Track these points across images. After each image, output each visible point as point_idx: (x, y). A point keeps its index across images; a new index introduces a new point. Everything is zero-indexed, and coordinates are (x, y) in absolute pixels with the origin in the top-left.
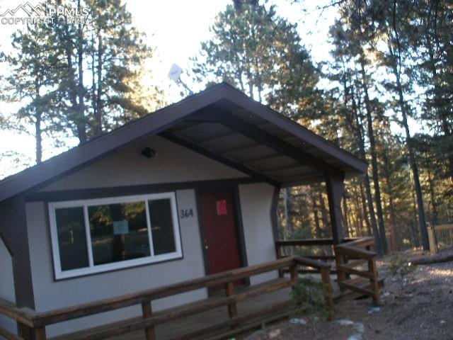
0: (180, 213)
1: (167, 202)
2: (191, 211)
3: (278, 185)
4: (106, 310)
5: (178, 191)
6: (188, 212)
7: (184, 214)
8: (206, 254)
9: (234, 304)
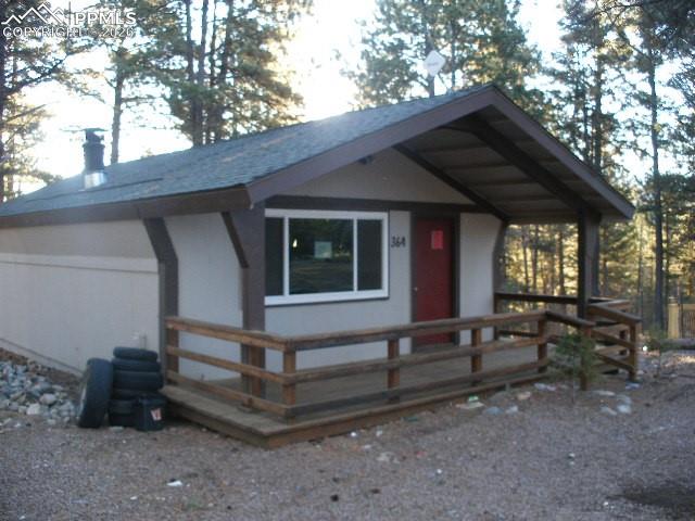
0: (391, 240)
1: (377, 224)
2: (404, 239)
3: (506, 220)
4: (356, 343)
5: (392, 212)
6: (400, 240)
7: (396, 243)
8: (415, 296)
9: (480, 356)
